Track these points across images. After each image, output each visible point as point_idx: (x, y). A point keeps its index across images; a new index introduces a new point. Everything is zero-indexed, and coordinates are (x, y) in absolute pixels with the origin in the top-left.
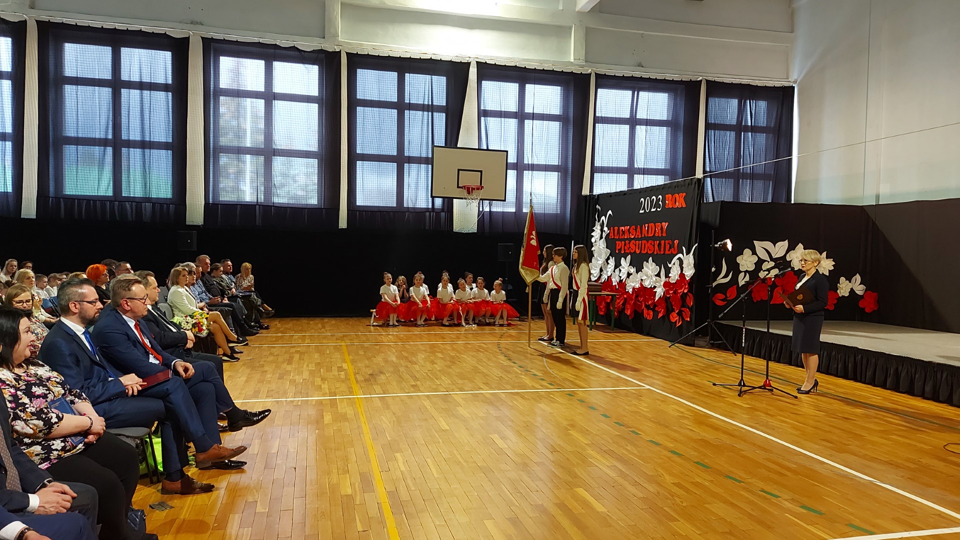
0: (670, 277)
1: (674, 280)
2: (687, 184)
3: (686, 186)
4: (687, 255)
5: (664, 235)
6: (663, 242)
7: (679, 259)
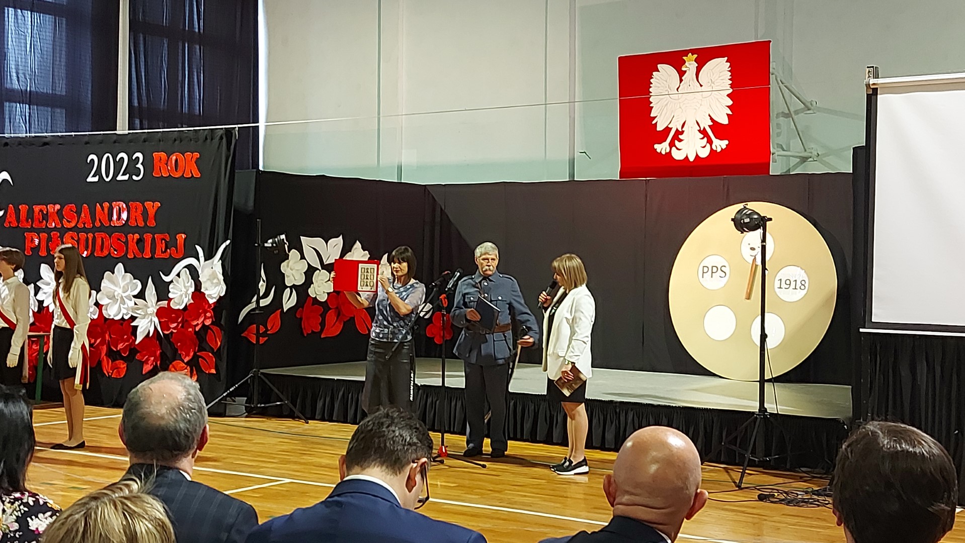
0: (170, 300)
1: (179, 304)
2: (202, 138)
3: (200, 142)
4: (206, 260)
5: (152, 223)
6: (148, 237)
7: (190, 267)
